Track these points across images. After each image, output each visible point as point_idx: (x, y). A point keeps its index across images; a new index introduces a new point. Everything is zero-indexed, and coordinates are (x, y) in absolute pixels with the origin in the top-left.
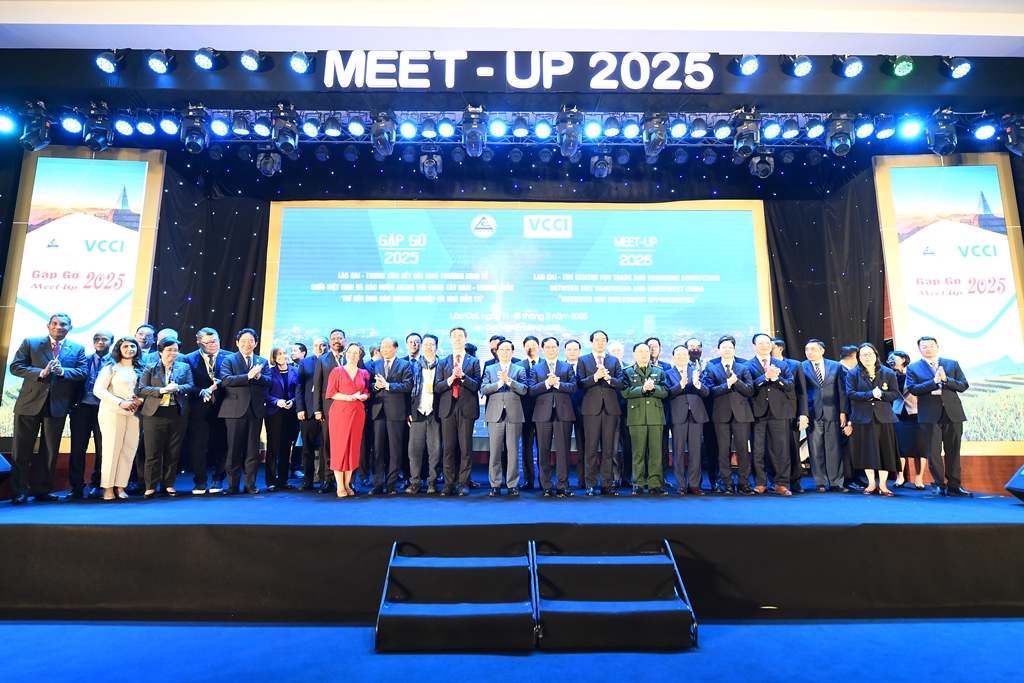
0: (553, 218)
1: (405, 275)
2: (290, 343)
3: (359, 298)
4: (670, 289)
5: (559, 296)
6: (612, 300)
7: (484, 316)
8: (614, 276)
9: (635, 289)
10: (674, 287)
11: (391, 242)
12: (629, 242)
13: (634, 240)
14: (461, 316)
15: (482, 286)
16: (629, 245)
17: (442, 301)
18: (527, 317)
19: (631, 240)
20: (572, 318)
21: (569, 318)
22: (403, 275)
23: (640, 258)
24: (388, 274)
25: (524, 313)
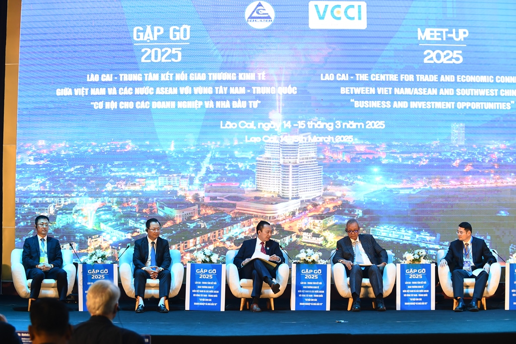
0: (344, 4)
1: (165, 77)
2: (35, 159)
3: (112, 105)
4: (482, 92)
5: (352, 100)
6: (414, 105)
7: (261, 126)
8: (418, 76)
9: (442, 92)
10: (487, 90)
11: (149, 36)
12: (436, 34)
13: (442, 32)
14: (234, 126)
15: (258, 89)
16: (436, 39)
17: (210, 107)
18: (314, 126)
19: (437, 32)
20: (367, 127)
21: (363, 127)
22: (163, 75)
23: (448, 54)
24: (146, 75)
25: (310, 121)
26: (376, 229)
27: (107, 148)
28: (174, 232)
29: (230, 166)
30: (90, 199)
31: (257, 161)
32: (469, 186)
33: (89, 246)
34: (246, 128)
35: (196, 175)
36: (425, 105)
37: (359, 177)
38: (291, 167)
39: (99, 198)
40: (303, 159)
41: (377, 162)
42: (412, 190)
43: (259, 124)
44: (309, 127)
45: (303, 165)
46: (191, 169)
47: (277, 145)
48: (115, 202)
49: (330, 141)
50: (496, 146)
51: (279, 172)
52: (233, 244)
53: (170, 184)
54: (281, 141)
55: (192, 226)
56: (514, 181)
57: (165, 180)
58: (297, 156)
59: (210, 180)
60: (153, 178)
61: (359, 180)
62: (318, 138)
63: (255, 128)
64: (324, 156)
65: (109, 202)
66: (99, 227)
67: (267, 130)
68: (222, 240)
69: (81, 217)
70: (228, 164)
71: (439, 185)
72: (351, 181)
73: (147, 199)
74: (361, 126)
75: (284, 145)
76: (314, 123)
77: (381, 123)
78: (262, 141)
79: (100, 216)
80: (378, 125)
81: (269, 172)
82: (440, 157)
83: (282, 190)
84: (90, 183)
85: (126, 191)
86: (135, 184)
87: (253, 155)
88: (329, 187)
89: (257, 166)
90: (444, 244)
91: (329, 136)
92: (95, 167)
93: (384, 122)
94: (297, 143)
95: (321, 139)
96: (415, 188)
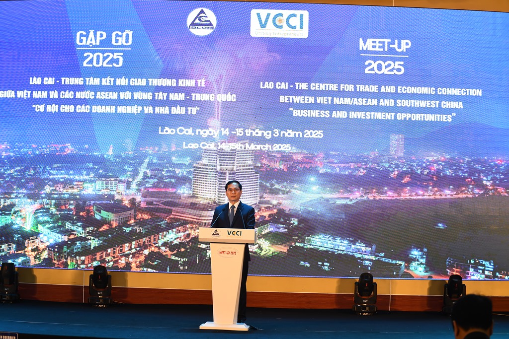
0: (286, 13)
1: (106, 81)
3: (53, 108)
4: (423, 104)
5: (291, 109)
6: (353, 115)
7: (199, 132)
8: (358, 86)
9: (382, 103)
10: (428, 102)
11: (91, 40)
12: (378, 45)
13: (384, 43)
14: (172, 131)
15: (198, 95)
16: (377, 49)
17: (149, 113)
18: (251, 133)
19: (379, 42)
20: (305, 136)
21: (301, 136)
22: (104, 80)
23: (389, 65)
24: (87, 79)
25: (248, 129)
26: (312, 239)
27: (47, 151)
28: (109, 236)
29: (167, 171)
30: (29, 200)
31: (194, 167)
32: (406, 197)
33: (26, 247)
34: (184, 134)
35: (134, 179)
36: (365, 115)
37: (295, 186)
38: (227, 174)
39: (38, 200)
40: (240, 166)
41: (314, 171)
42: (348, 200)
43: (197, 131)
44: (247, 135)
45: (241, 172)
46: (129, 174)
47: (214, 152)
48: (53, 204)
49: (267, 149)
50: (435, 158)
51: (216, 179)
52: (168, 249)
53: (107, 188)
54: (219, 148)
55: (128, 230)
56: (453, 194)
57: (102, 184)
58: (234, 163)
59: (147, 185)
60: (91, 181)
61: (296, 189)
62: (256, 145)
63: (193, 134)
64: (261, 163)
65: (47, 204)
66: (37, 228)
67: (205, 137)
68: (157, 245)
69: (19, 218)
70: (165, 170)
71: (376, 196)
72: (288, 190)
73: (85, 203)
74: (299, 134)
75: (221, 152)
76: (252, 131)
77: (320, 132)
78: (199, 148)
79: (38, 217)
80: (316, 134)
81: (206, 179)
82: (378, 168)
83: (219, 197)
84: (29, 185)
85: (64, 194)
86: (73, 187)
87: (189, 162)
88: (265, 195)
89: (194, 172)
90: (380, 255)
91: (267, 144)
92: (34, 169)
93: (322, 131)
94: (235, 150)
95: (259, 147)
96: (351, 198)
